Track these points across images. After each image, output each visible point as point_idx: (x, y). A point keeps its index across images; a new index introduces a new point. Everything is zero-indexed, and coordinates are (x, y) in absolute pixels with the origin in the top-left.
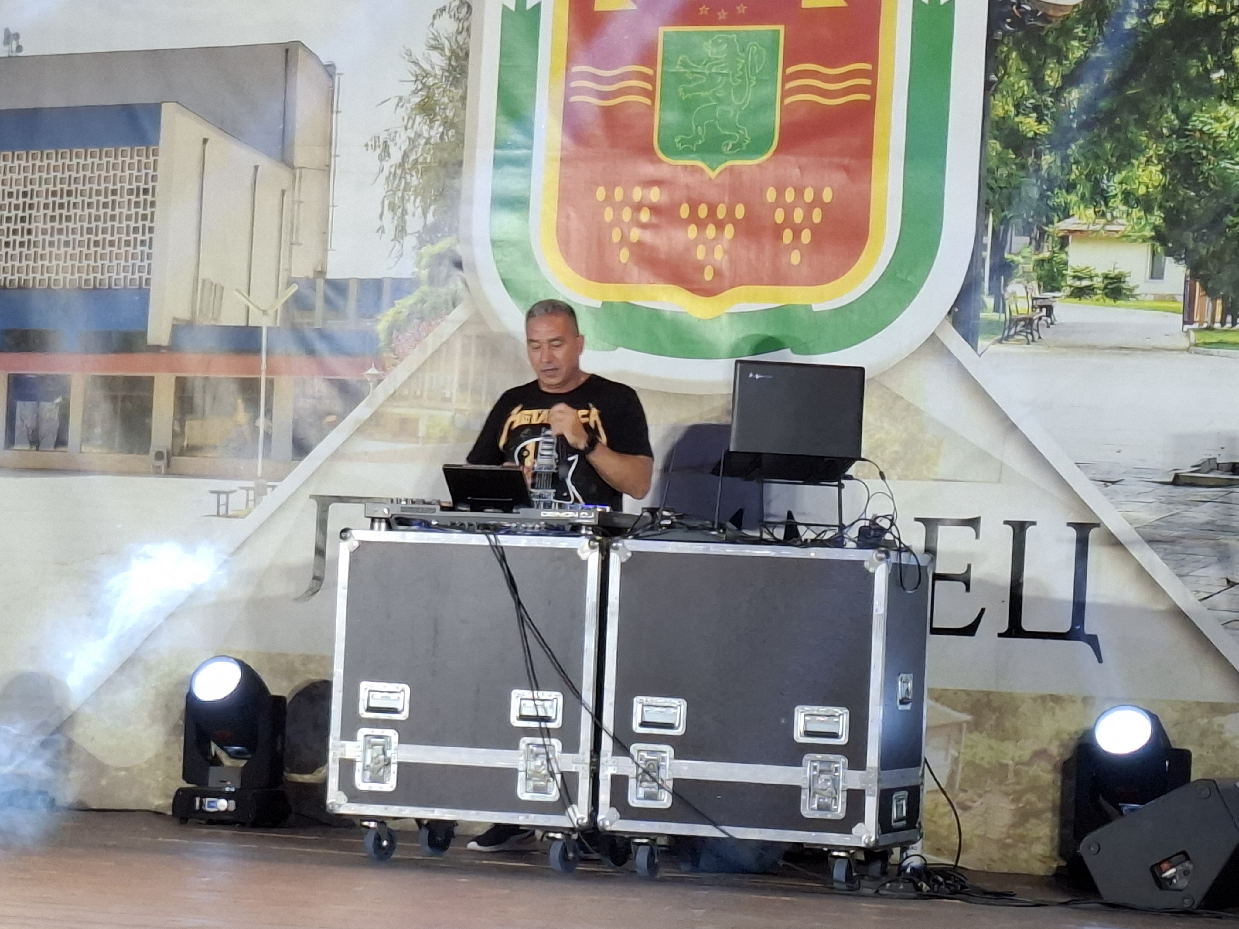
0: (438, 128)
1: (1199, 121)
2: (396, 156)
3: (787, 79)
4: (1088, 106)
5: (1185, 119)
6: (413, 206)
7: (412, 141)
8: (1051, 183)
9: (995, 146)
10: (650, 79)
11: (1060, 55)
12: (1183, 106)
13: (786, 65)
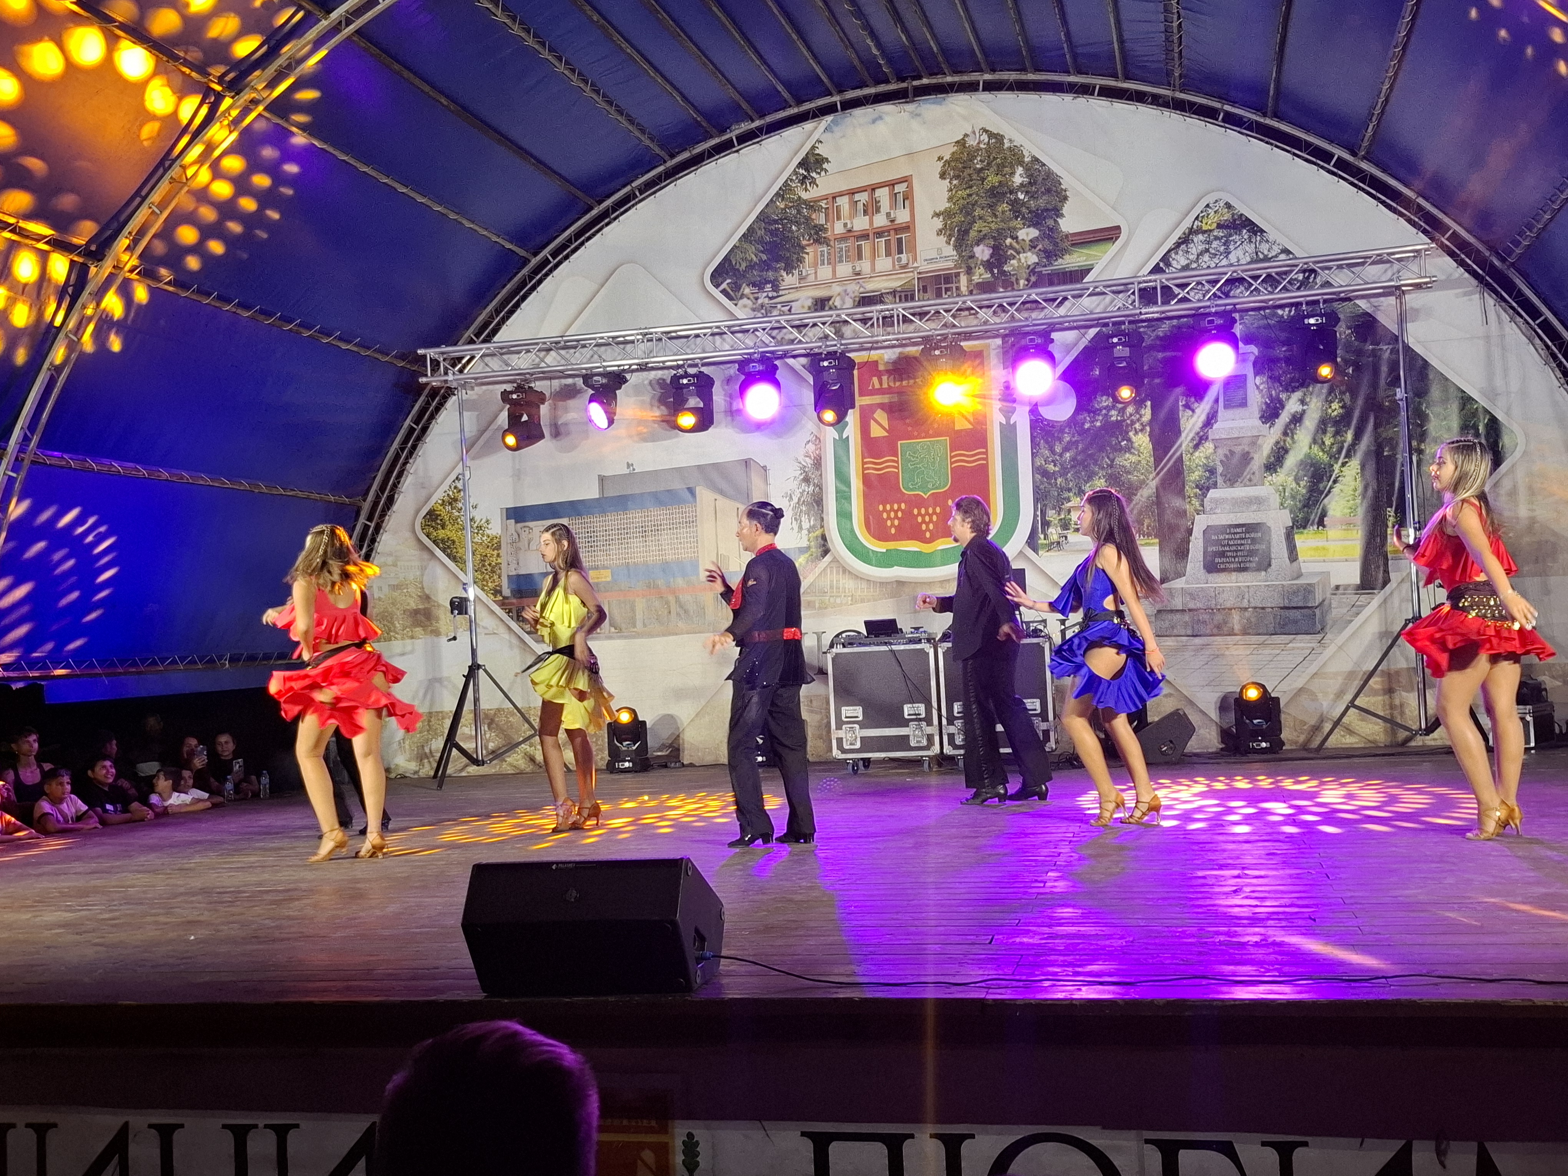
0: (811, 488)
1: (1119, 461)
2: (795, 500)
3: (951, 457)
4: (1073, 459)
5: (1112, 461)
6: (804, 518)
7: (802, 493)
8: (1062, 489)
9: (1038, 477)
10: (897, 462)
11: (1060, 440)
12: (1111, 456)
13: (951, 451)
